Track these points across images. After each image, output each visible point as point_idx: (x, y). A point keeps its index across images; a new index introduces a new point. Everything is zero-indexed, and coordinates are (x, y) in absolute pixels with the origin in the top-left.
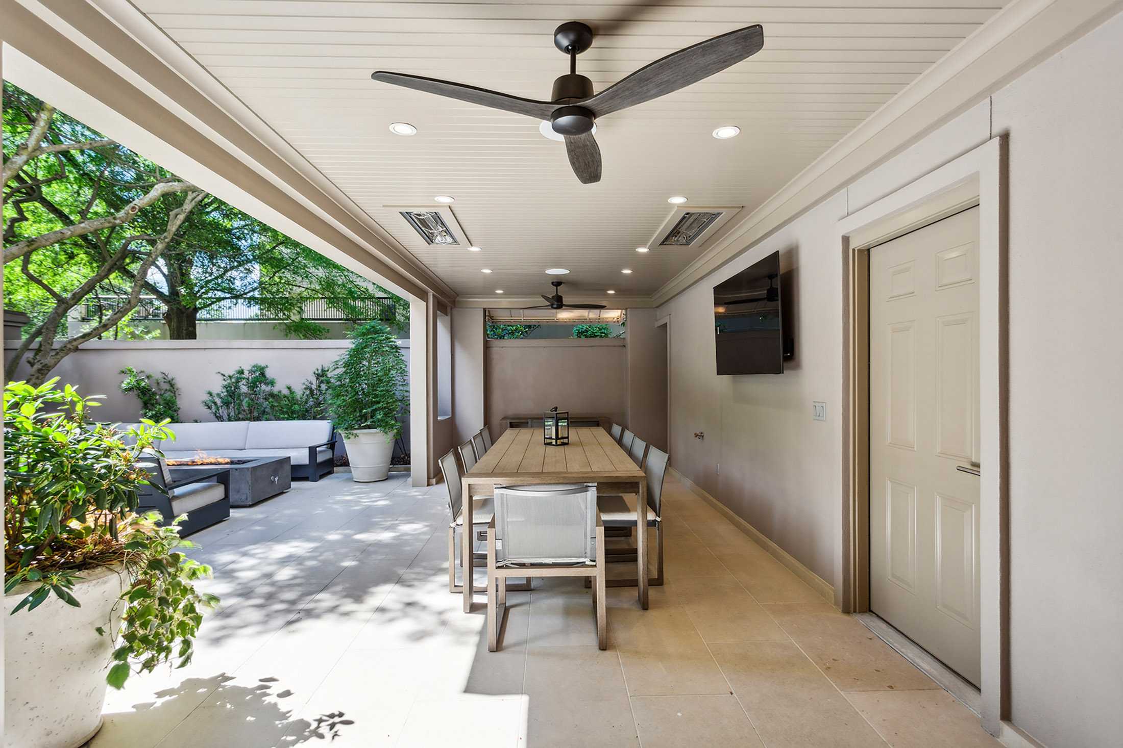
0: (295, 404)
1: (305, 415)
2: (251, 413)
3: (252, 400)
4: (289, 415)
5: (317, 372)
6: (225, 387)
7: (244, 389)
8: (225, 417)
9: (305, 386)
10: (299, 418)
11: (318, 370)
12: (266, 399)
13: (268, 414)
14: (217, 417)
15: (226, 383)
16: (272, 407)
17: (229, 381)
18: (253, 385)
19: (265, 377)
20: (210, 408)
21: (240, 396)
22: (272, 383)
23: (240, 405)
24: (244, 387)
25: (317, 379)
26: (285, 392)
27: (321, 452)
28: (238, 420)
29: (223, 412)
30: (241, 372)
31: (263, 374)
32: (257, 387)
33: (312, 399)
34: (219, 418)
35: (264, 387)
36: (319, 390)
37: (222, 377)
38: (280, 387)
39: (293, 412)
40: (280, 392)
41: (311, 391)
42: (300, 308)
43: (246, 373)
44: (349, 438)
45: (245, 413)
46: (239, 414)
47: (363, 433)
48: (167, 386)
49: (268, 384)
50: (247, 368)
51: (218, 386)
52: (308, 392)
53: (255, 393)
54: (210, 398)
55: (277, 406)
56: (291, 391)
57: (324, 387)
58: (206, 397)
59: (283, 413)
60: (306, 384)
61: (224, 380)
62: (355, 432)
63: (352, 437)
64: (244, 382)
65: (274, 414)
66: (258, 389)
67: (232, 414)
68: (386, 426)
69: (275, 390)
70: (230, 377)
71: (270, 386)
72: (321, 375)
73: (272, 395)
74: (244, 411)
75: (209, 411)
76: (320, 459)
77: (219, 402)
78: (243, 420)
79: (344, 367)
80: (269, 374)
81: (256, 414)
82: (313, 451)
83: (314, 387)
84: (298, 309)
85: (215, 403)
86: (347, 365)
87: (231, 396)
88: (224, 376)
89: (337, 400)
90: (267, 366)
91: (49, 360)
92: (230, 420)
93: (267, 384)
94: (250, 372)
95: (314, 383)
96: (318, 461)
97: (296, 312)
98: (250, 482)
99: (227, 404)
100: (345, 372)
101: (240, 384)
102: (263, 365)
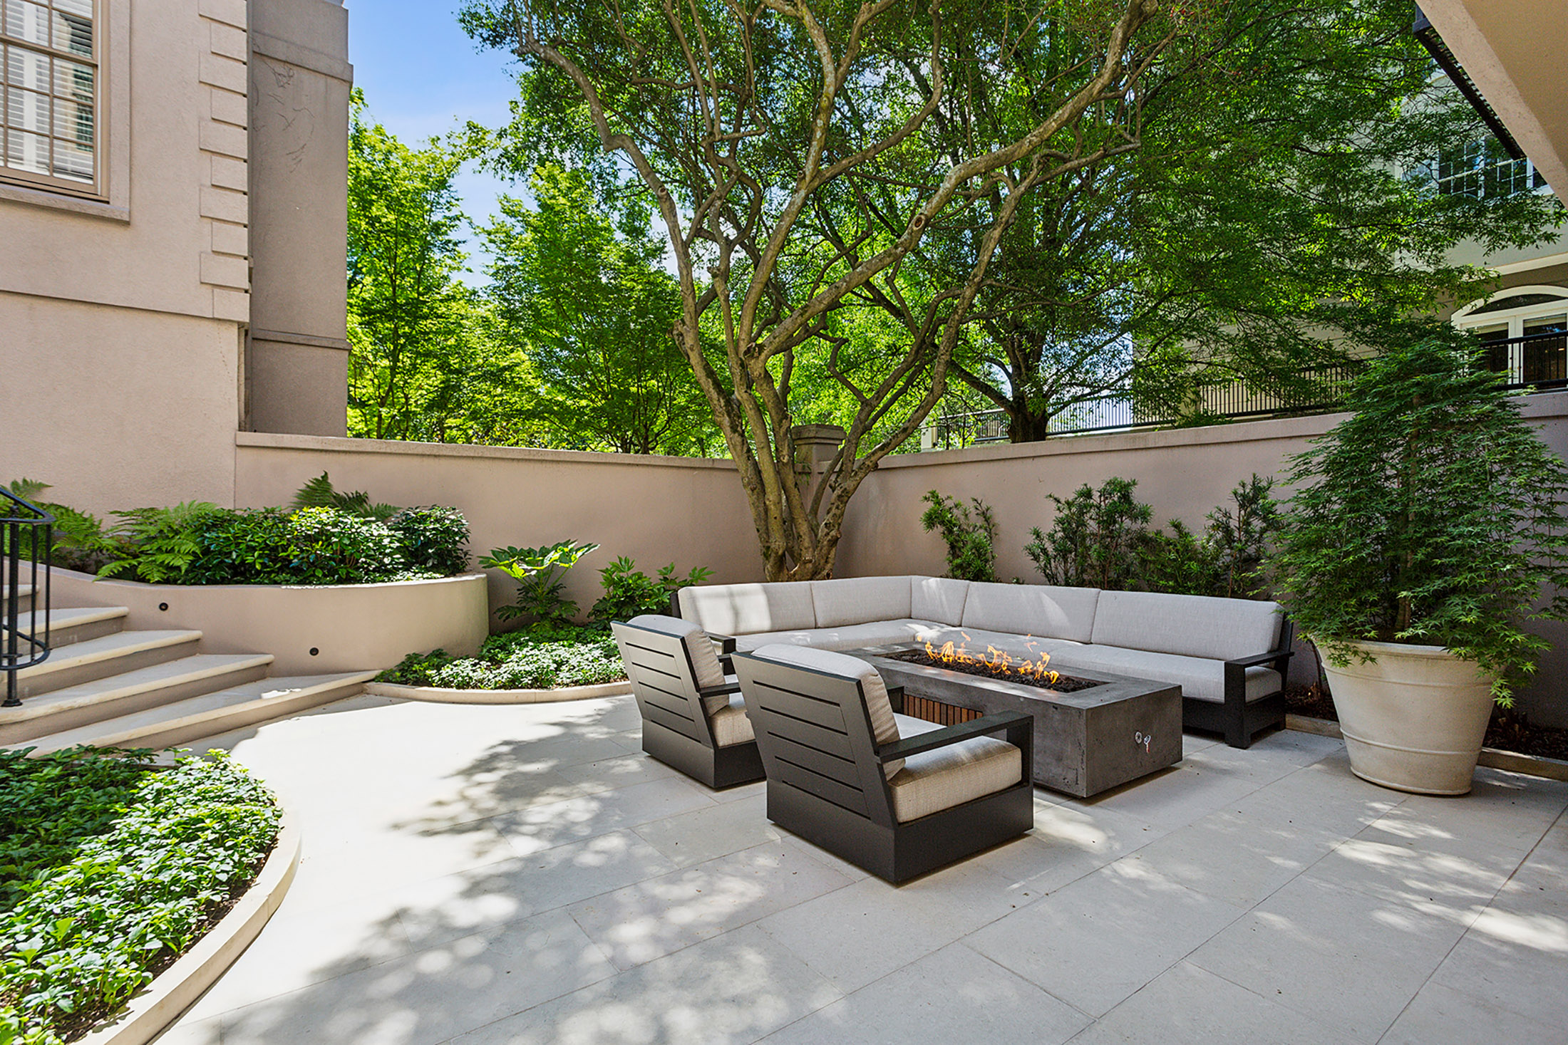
0: (1190, 559)
1: (1214, 585)
2: (1104, 571)
3: (1107, 547)
4: (1176, 581)
5: (1241, 491)
6: (1061, 522)
7: (1093, 526)
8: (1061, 577)
9: (1212, 522)
10: (1199, 591)
11: (1244, 486)
12: (1132, 547)
13: (1135, 576)
14: (1047, 575)
15: (1061, 515)
16: (1144, 562)
17: (1066, 512)
18: (1108, 520)
19: (1130, 503)
20: (1036, 558)
21: (1084, 539)
22: (1144, 515)
23: (1085, 557)
24: (1091, 522)
25: (1242, 506)
26: (1171, 533)
27: (1256, 676)
28: (1081, 584)
29: (1058, 568)
30: (1088, 494)
31: (1126, 497)
32: (1115, 522)
33: (1228, 551)
34: (1052, 580)
35: (1127, 523)
36: (1247, 532)
37: (1054, 505)
38: (1159, 524)
39: (1187, 577)
40: (1159, 533)
41: (1227, 531)
42: (1197, 393)
43: (1096, 495)
44: (1346, 663)
45: (1093, 572)
46: (1082, 572)
47: (1391, 655)
48: (980, 522)
49: (1136, 518)
50: (1097, 486)
51: (1048, 520)
52: (1219, 535)
53: (1111, 535)
54: (1037, 542)
55: (1154, 562)
56: (1180, 532)
57: (1257, 524)
58: (1031, 540)
59: (1168, 577)
60: (1216, 515)
61: (1059, 509)
62: (1364, 646)
63: (1355, 660)
64: (1093, 512)
65: (1147, 577)
66: (1117, 526)
67: (1072, 572)
68: (1487, 645)
69: (1150, 529)
70: (1068, 503)
71: (1139, 522)
72: (1252, 498)
73: (1143, 539)
74: (1092, 567)
75: (1035, 564)
76: (1253, 692)
77: (1050, 548)
78: (1091, 584)
79: (1326, 471)
80: (1138, 496)
81: (1112, 575)
82: (1235, 673)
83: (1234, 523)
84: (1192, 396)
85: (1044, 551)
86: (1334, 466)
87: (1071, 540)
88: (1059, 502)
89: (1308, 555)
90: (1134, 483)
91: (849, 484)
92: (1067, 584)
93: (1134, 518)
94: (1103, 493)
95: (1235, 514)
96: (1248, 699)
97: (1188, 400)
98: (1083, 744)
99: (1063, 553)
100: (1331, 487)
101: (1087, 517)
102: (1126, 480)
